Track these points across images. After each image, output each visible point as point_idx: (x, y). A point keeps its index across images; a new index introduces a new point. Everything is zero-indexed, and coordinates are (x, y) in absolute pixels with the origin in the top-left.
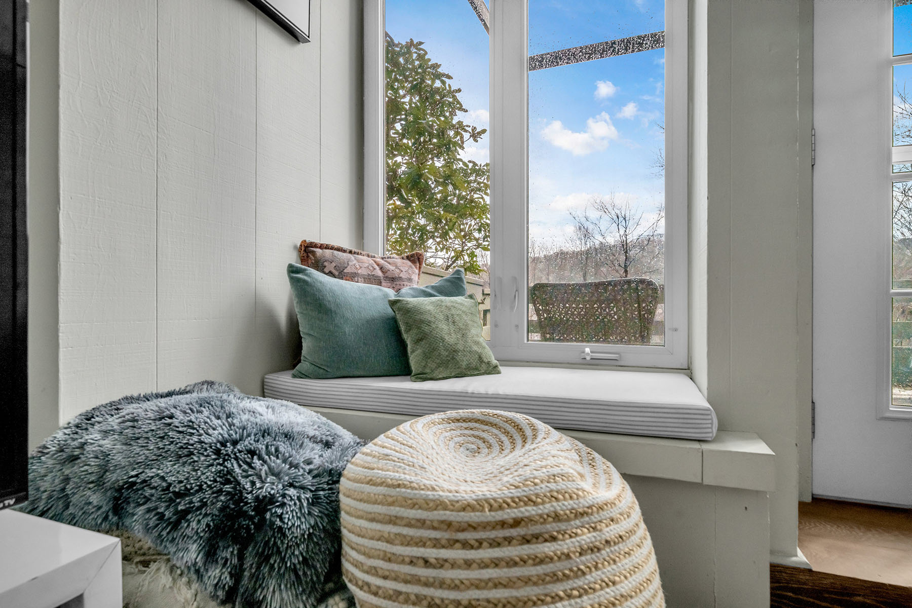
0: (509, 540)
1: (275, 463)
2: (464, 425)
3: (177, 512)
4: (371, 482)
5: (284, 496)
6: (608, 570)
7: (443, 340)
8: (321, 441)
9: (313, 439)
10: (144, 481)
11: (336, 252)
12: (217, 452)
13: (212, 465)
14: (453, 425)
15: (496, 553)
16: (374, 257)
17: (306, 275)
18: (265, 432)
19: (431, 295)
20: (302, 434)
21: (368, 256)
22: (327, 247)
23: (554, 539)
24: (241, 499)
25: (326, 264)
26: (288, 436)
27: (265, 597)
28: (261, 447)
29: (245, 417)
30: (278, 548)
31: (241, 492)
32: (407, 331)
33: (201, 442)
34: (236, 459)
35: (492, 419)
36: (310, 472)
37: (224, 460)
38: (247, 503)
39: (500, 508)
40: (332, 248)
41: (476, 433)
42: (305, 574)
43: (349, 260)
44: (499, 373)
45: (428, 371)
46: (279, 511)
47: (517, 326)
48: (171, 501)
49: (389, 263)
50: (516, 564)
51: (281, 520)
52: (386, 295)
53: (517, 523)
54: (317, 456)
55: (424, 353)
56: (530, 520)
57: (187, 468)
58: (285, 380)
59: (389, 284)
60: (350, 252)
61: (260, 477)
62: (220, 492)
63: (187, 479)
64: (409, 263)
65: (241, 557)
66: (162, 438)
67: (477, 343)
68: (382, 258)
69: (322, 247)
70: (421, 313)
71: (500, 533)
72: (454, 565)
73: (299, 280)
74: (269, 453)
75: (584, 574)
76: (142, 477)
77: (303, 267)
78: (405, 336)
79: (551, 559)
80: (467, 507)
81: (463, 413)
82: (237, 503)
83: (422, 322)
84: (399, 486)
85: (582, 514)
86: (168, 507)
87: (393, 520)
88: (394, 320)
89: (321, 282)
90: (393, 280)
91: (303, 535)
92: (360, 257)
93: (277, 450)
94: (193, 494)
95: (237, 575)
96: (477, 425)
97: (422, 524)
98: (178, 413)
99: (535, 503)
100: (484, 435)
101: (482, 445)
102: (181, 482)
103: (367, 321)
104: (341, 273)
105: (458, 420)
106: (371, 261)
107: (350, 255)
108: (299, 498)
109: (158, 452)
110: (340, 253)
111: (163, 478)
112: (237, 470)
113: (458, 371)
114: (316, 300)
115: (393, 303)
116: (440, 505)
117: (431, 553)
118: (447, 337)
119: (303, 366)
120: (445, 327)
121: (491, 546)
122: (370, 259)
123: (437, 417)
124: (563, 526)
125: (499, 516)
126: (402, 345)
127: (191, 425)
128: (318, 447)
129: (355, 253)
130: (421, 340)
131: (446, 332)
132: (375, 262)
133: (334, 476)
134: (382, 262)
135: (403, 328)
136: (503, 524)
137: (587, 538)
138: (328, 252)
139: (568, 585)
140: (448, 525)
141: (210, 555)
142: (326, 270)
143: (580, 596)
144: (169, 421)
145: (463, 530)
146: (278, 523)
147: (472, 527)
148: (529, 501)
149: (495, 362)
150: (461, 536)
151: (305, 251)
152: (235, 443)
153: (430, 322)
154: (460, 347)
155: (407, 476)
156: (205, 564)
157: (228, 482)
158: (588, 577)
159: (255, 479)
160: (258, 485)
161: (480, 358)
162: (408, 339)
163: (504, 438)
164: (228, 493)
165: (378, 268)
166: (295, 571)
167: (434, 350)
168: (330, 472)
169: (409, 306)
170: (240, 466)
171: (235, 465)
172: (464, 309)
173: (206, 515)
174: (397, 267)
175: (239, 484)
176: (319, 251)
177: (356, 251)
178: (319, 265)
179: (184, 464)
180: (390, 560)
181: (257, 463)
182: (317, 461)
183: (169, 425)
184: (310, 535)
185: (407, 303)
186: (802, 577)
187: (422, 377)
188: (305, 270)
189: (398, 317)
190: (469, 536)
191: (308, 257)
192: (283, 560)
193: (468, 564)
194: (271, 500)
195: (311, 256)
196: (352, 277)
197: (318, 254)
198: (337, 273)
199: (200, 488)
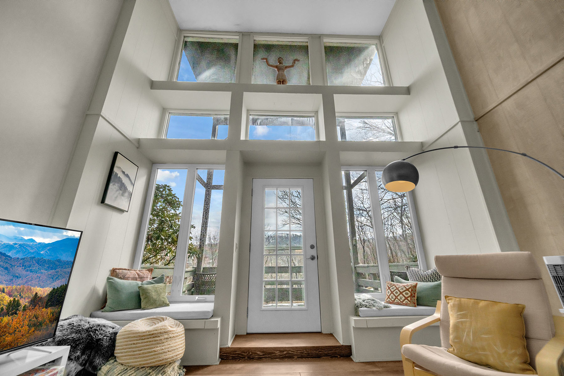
0: (151, 338)
1: (102, 332)
2: (151, 320)
3: (76, 344)
4: (125, 332)
5: (103, 338)
6: (169, 342)
7: (152, 298)
8: (112, 328)
9: (110, 327)
10: (67, 339)
11: (123, 271)
12: (87, 331)
13: (86, 333)
14: (148, 320)
15: (148, 340)
16: (136, 271)
17: (113, 280)
18: (99, 325)
19: (153, 283)
20: (108, 326)
21: (134, 270)
22: (121, 269)
23: (159, 337)
24: (93, 340)
25: (119, 275)
26: (104, 326)
27: (95, 361)
28: (98, 329)
29: (93, 322)
30: (100, 349)
31: (93, 338)
32: (143, 295)
33: (82, 329)
34: (92, 331)
35: (158, 318)
36: (109, 334)
37: (89, 332)
38: (94, 341)
39: (150, 332)
40: (123, 269)
41: (153, 322)
42: (106, 354)
43: (127, 273)
44: (169, 306)
45: (146, 307)
46: (102, 341)
47: (179, 291)
48: (74, 342)
49: (141, 272)
50: (151, 342)
51: (102, 343)
52: (138, 284)
53: (153, 334)
54: (111, 330)
55: (146, 302)
56: (156, 334)
57: (80, 335)
58: (99, 313)
59: (140, 280)
60: (128, 270)
61: (97, 335)
62: (87, 339)
63: (79, 337)
64: (148, 272)
65: (91, 353)
66: (72, 329)
67: (163, 298)
68: (139, 271)
69: (119, 269)
70: (147, 290)
71: (149, 337)
72: (139, 343)
73: (110, 282)
74: (100, 330)
75: (164, 343)
76: (67, 338)
77: (112, 277)
78: (141, 297)
79: (158, 340)
80: (144, 332)
81: (151, 317)
82: (91, 341)
83: (147, 292)
84: (131, 331)
85: (166, 332)
86: (73, 344)
87: (129, 338)
88: (139, 292)
89: (117, 282)
90: (141, 278)
91: (107, 346)
92: (131, 271)
93: (102, 329)
94: (81, 340)
95: (89, 357)
96: (154, 320)
97: (135, 337)
98: (75, 323)
99: (157, 331)
100: (154, 322)
101: (154, 324)
102: (77, 338)
103: (130, 293)
104: (124, 278)
105: (150, 319)
106: (135, 272)
107: (128, 271)
108: (107, 339)
109: (71, 332)
110: (125, 271)
111: (73, 338)
112: (92, 334)
113: (155, 306)
114: (115, 288)
115: (139, 287)
116: (139, 333)
117: (135, 342)
118: (154, 297)
119: (107, 308)
120: (154, 294)
121: (147, 339)
122: (135, 271)
123: (144, 318)
124: (162, 334)
125: (150, 333)
126: (140, 300)
127: (79, 325)
128: (111, 329)
129: (130, 270)
130: (146, 298)
131: (154, 295)
132: (136, 272)
133: (115, 334)
134: (138, 272)
135: (141, 295)
136: (150, 335)
137: (166, 336)
138: (121, 271)
139: (160, 345)
140: (140, 336)
141: (83, 354)
142: (119, 277)
143: (162, 347)
144: (73, 325)
145: (142, 337)
146: (101, 344)
147: (144, 336)
148: (156, 330)
149: (168, 303)
150: (142, 338)
151: (113, 271)
152: (91, 328)
153: (150, 292)
154: (158, 299)
155: (134, 329)
156: (81, 355)
157: (90, 337)
158: (165, 343)
159: (96, 335)
160: (97, 337)
161: (163, 302)
162: (142, 298)
163: (158, 321)
164: (89, 339)
165: (137, 274)
166: (104, 354)
167: (149, 300)
168: (115, 333)
169: (144, 288)
170: (93, 333)
171: (92, 333)
172: (161, 287)
173: (83, 344)
174: (143, 274)
175: (92, 337)
176: (118, 271)
177: (130, 269)
178: (117, 276)
179: (78, 334)
180: (127, 345)
181: (97, 332)
182: (111, 332)
183: (73, 326)
184: (109, 346)
185: (144, 287)
186: (227, 349)
187: (144, 309)
188: (113, 278)
189: (140, 291)
190: (143, 338)
191: (114, 272)
192: (101, 352)
193: (142, 343)
194: (100, 339)
195: (115, 273)
196: (127, 279)
197: (117, 272)
198: (122, 277)
199: (83, 339)
